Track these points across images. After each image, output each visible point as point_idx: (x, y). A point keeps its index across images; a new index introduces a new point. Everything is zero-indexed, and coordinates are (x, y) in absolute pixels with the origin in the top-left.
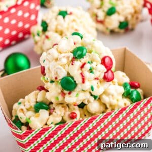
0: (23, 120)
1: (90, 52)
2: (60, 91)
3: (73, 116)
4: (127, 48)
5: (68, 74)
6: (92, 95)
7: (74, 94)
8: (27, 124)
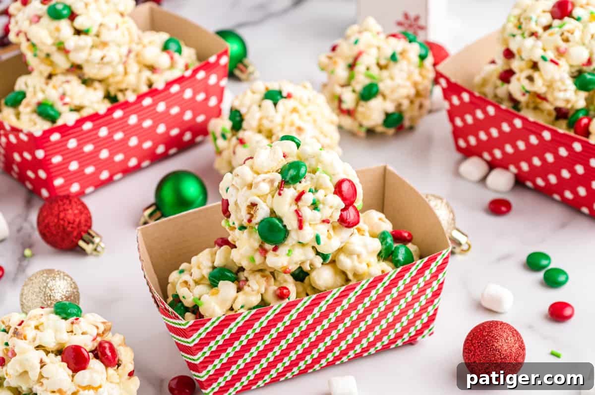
0: (188, 302)
1: (314, 172)
2: (256, 245)
3: (282, 295)
4: (390, 168)
5: (273, 212)
6: (318, 253)
7: (283, 250)
8: (195, 310)
